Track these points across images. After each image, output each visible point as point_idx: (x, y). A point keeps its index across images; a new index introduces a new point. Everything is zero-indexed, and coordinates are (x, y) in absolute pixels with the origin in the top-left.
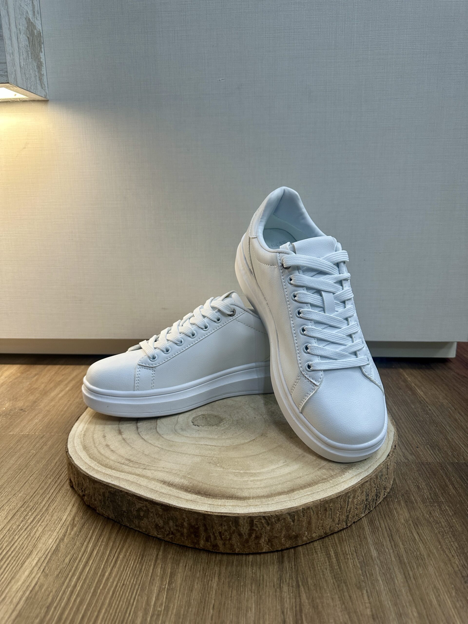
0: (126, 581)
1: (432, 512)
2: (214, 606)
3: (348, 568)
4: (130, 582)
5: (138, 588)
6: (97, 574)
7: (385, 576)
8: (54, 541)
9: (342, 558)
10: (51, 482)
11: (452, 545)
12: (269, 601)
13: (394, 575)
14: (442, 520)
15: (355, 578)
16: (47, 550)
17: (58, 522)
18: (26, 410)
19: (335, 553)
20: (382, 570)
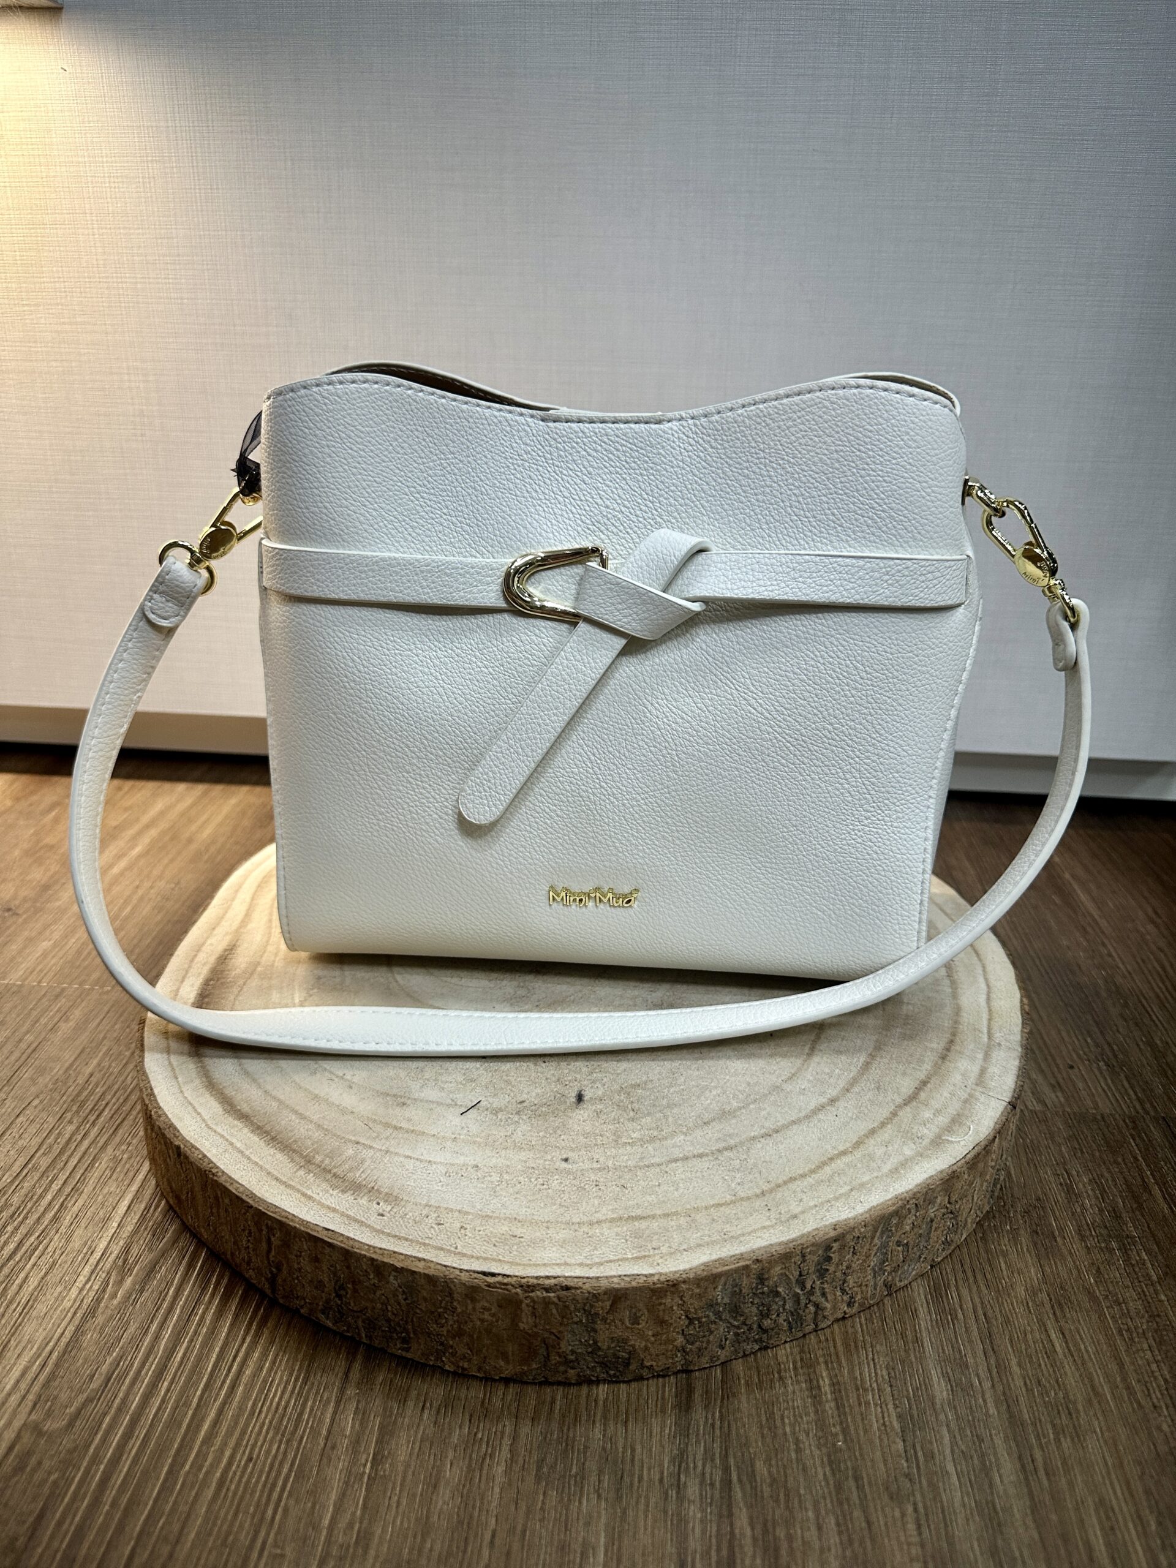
0: (257, 1450)
1: (1102, 1268)
2: (493, 1536)
3: (866, 1431)
4: (268, 1452)
5: (290, 1470)
6: (180, 1424)
7: (967, 1462)
8: (70, 1315)
9: (853, 1400)
10: (73, 1135)
11: (1153, 1372)
12: (646, 1529)
13: (993, 1460)
14: (1131, 1294)
15: (885, 1465)
16: (47, 1344)
17: (83, 1259)
18: (20, 912)
19: (833, 1384)
20: (960, 1443)
